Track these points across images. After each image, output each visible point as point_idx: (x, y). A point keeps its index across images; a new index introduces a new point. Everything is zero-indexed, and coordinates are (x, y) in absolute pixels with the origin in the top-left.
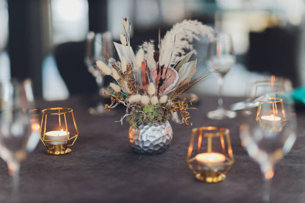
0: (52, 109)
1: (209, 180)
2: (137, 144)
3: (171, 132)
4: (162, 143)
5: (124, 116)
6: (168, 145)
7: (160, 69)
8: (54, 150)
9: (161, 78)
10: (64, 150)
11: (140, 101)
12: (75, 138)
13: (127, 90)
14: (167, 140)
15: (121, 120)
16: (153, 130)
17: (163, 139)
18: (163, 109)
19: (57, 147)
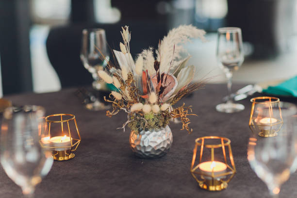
0: (54, 115)
1: (212, 188)
2: (138, 149)
3: (171, 137)
4: (163, 148)
5: (127, 123)
6: (169, 149)
7: (160, 78)
8: (58, 156)
9: (161, 86)
10: (68, 156)
11: (142, 110)
13: (129, 98)
14: (168, 145)
15: (124, 127)
16: (155, 136)
17: (164, 144)
18: (163, 115)
19: (61, 154)
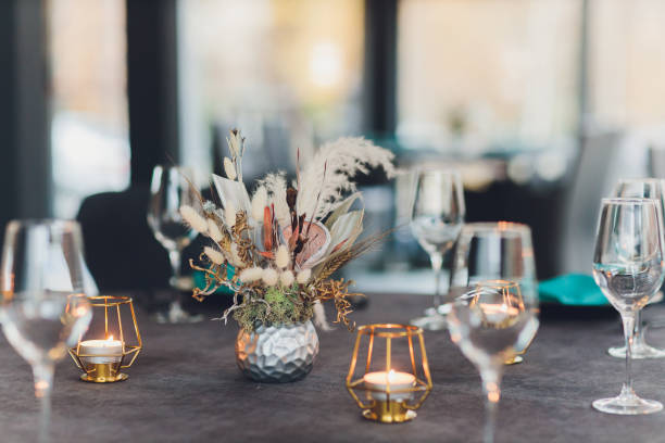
1: (387, 418)
2: (252, 361)
3: (315, 341)
4: (299, 360)
5: (232, 308)
6: (311, 364)
7: (297, 222)
8: (95, 375)
9: (299, 238)
10: (115, 375)
11: (261, 280)
12: (134, 353)
13: (237, 261)
14: (309, 356)
15: (225, 316)
16: (284, 336)
17: (301, 353)
18: (302, 296)
19: (102, 368)
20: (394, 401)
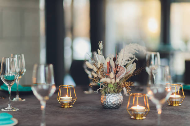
1: (138, 118)
2: (104, 103)
3: (122, 98)
4: (117, 103)
5: (99, 89)
6: (121, 104)
7: (117, 66)
8: (64, 106)
9: (117, 70)
10: (69, 106)
11: (106, 81)
12: (75, 100)
13: (100, 76)
14: (120, 102)
15: (97, 91)
16: (113, 96)
17: (118, 101)
18: (118, 86)
20: (139, 114)
